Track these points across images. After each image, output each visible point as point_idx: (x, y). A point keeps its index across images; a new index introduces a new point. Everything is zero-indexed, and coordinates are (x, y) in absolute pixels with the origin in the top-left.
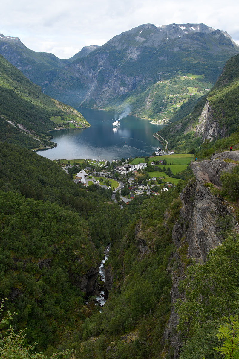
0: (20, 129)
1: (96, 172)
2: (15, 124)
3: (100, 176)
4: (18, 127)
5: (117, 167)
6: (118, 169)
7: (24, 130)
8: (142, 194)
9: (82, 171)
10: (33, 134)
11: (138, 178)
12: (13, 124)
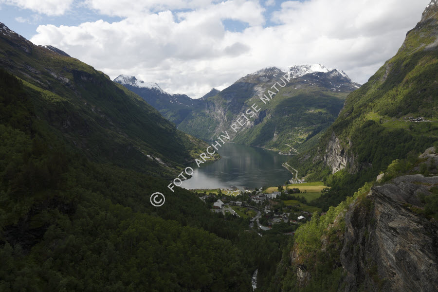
0: (158, 162)
1: (232, 202)
2: (153, 158)
3: (237, 206)
4: (156, 160)
5: (252, 197)
6: (253, 198)
7: (161, 163)
8: (279, 222)
9: (219, 200)
10: (169, 166)
11: (274, 206)
12: (152, 158)
